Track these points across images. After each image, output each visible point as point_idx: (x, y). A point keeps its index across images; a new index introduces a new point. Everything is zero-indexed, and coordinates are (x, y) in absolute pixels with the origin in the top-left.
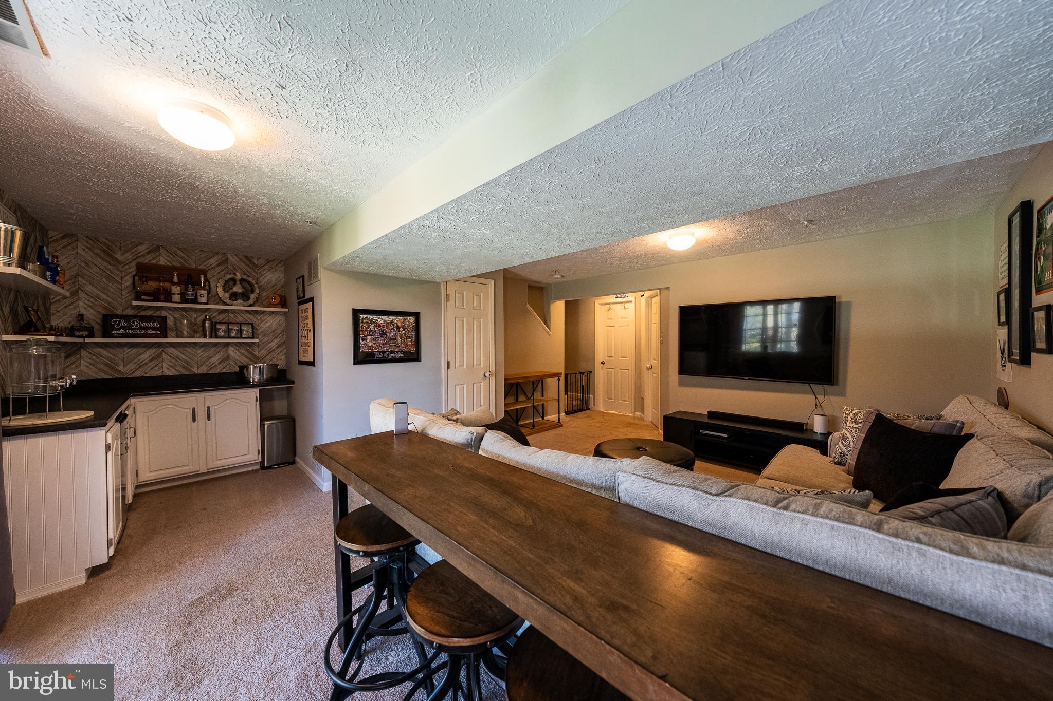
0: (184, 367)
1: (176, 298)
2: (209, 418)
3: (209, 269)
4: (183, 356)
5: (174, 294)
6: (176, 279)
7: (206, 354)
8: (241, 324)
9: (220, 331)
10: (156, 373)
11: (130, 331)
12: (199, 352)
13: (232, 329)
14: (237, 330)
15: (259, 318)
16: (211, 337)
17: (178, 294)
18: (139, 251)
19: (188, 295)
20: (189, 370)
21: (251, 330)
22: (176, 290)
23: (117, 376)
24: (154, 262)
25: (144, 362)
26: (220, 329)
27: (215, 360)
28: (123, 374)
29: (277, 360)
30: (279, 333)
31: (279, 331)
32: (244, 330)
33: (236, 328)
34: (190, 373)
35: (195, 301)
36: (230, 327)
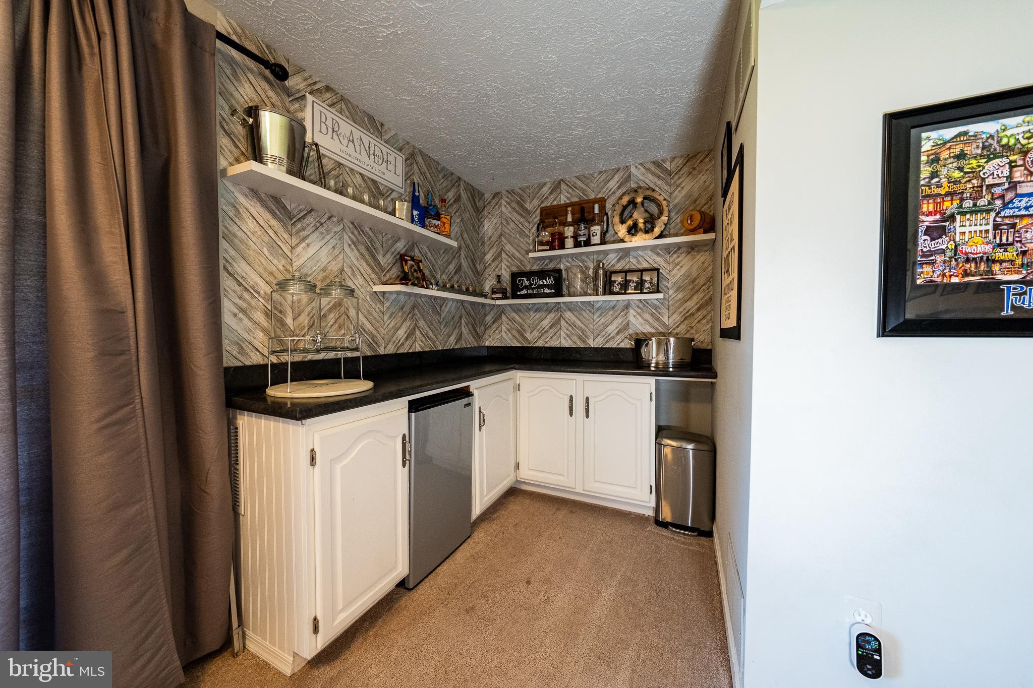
0: (580, 337)
1: (569, 242)
2: (587, 416)
3: (608, 197)
4: (579, 323)
5: (567, 237)
6: (569, 218)
7: (603, 321)
8: (642, 271)
9: (615, 284)
10: (555, 343)
11: (531, 291)
12: (595, 317)
13: (630, 281)
14: (637, 283)
15: (672, 260)
16: (604, 294)
17: (571, 237)
18: (543, 194)
19: (580, 235)
20: (584, 342)
21: (655, 281)
22: (569, 231)
23: (526, 345)
24: (555, 203)
25: (545, 329)
26: (615, 281)
27: (612, 328)
28: (530, 343)
29: (697, 332)
30: (702, 282)
31: (701, 281)
32: (645, 281)
33: (635, 279)
34: (586, 346)
35: (587, 243)
36: (628, 278)
